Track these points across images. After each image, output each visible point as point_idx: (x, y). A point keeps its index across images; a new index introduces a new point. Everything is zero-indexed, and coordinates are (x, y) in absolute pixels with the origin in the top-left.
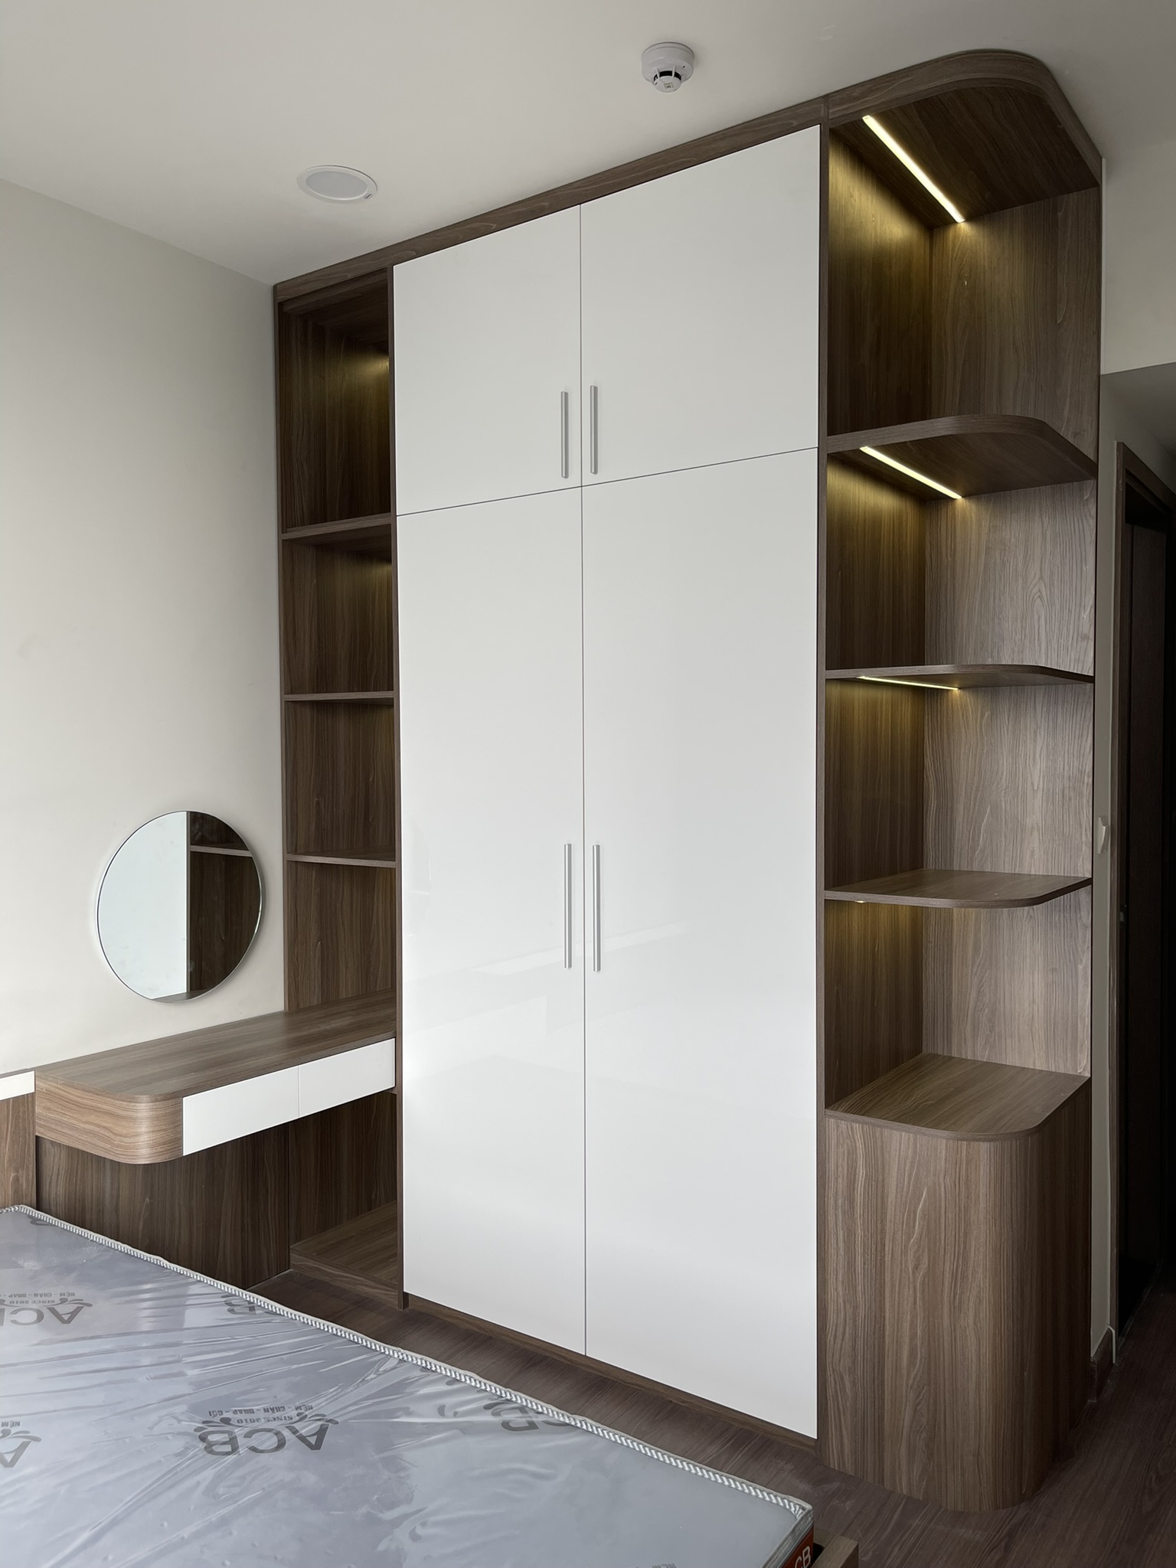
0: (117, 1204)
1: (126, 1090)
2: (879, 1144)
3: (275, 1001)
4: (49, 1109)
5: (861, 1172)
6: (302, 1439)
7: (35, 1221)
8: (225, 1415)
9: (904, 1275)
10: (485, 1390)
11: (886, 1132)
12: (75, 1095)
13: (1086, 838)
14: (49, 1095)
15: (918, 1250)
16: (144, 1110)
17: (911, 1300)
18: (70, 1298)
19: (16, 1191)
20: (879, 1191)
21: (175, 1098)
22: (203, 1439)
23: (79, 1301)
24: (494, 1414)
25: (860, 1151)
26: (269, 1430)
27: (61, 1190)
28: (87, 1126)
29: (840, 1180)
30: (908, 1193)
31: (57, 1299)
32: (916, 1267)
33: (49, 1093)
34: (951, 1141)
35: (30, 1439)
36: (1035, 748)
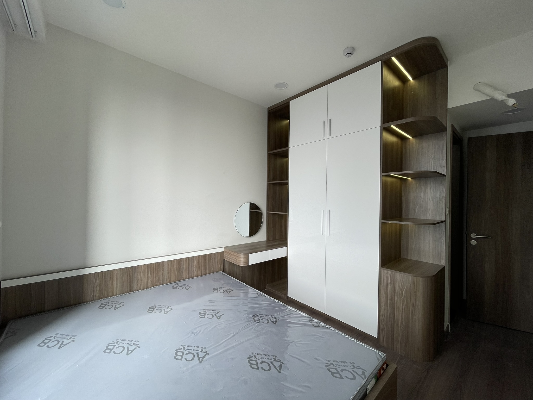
0: (237, 273)
1: (239, 252)
2: (394, 276)
3: (264, 239)
4: (226, 254)
5: (389, 282)
6: (272, 321)
7: (223, 274)
8: (257, 315)
9: (400, 305)
10: (308, 318)
11: (396, 273)
12: (230, 252)
13: (444, 211)
14: (226, 252)
15: (403, 300)
16: (242, 256)
17: (401, 311)
18: (229, 289)
19: (220, 269)
20: (394, 287)
21: (248, 254)
22: (254, 319)
23: (231, 290)
24: (311, 323)
25: (389, 277)
26: (266, 319)
27: (227, 270)
28: (232, 258)
29: (384, 283)
30: (401, 287)
31: (227, 289)
32: (403, 304)
33: (226, 251)
34: (412, 277)
35: (222, 314)
36: (430, 191)
